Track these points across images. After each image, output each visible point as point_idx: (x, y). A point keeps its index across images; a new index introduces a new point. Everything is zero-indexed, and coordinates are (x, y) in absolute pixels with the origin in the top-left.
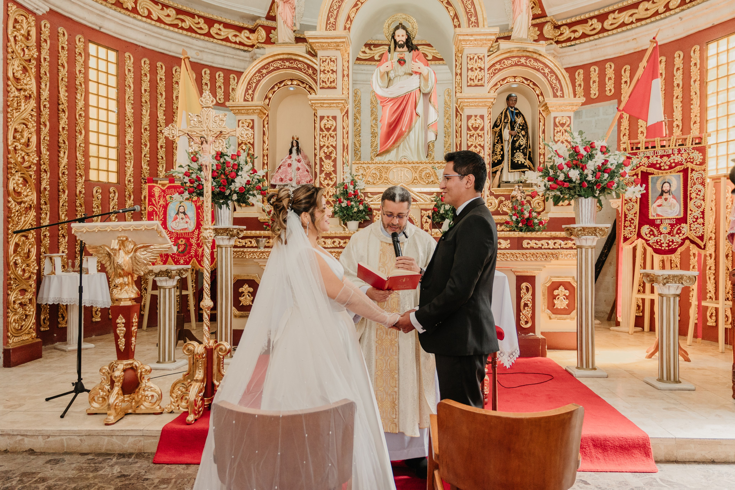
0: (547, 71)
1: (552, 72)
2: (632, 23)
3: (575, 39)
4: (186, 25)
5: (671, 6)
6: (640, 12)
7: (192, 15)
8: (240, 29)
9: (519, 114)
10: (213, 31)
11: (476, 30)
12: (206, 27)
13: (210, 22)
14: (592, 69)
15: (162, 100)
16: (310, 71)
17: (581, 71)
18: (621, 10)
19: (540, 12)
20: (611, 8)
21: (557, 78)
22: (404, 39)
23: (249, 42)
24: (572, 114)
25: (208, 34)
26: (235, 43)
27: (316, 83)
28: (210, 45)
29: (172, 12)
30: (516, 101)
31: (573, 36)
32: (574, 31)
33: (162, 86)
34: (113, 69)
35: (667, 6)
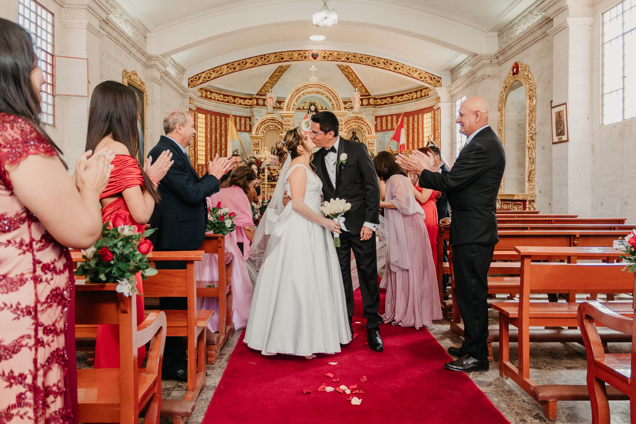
0: (366, 124)
1: (367, 125)
2: (401, 102)
3: (382, 105)
4: (226, 100)
5: (413, 98)
6: (404, 98)
7: (228, 96)
8: (245, 99)
9: (357, 138)
10: (235, 101)
11: (339, 112)
12: (233, 100)
13: (234, 98)
14: (389, 117)
15: (218, 131)
16: (280, 124)
17: (385, 118)
18: (398, 96)
19: (368, 94)
20: (394, 95)
21: (369, 127)
22: (314, 109)
23: (249, 104)
24: (375, 140)
25: (234, 103)
26: (244, 105)
27: (283, 128)
28: (235, 107)
29: (222, 96)
30: (356, 134)
31: (382, 103)
32: (382, 101)
33: (218, 125)
34: (204, 121)
35: (412, 97)
